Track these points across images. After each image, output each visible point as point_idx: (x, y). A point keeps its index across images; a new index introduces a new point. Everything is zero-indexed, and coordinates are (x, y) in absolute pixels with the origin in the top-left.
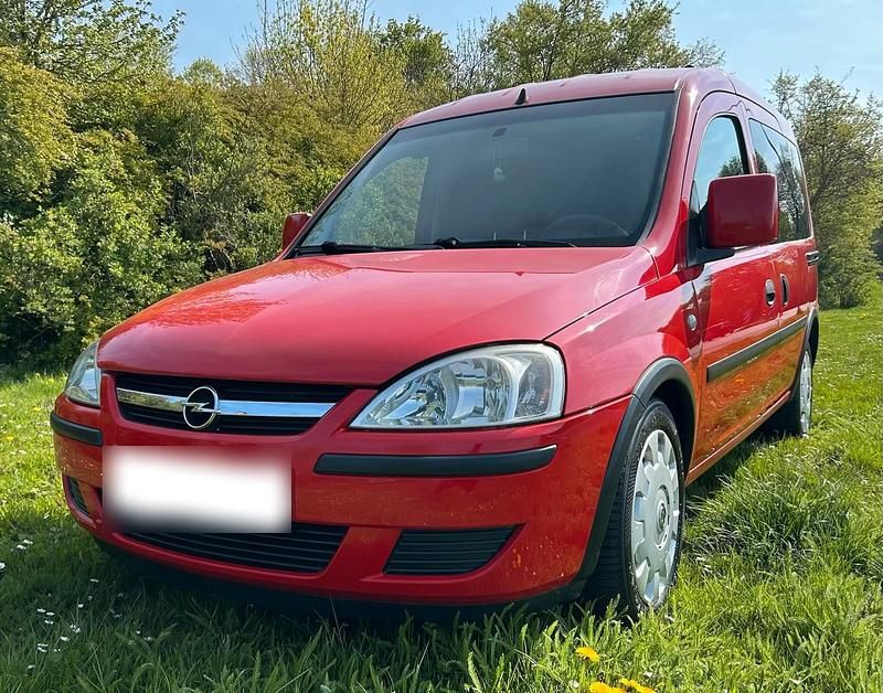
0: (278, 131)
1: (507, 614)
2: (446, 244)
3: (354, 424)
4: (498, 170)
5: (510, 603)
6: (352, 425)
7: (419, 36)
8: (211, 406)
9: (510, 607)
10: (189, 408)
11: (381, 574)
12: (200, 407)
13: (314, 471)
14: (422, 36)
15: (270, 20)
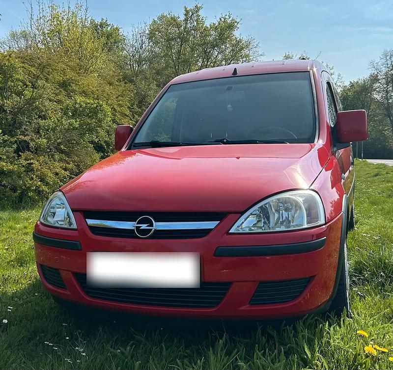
0: (50, 77)
1: (304, 321)
2: (222, 142)
3: (232, 231)
4: (229, 106)
5: (305, 315)
6: (230, 232)
7: (107, 28)
8: (152, 225)
9: (306, 317)
10: (138, 228)
11: (248, 306)
12: (144, 226)
13: (214, 255)
14: (109, 29)
15: (35, 18)
